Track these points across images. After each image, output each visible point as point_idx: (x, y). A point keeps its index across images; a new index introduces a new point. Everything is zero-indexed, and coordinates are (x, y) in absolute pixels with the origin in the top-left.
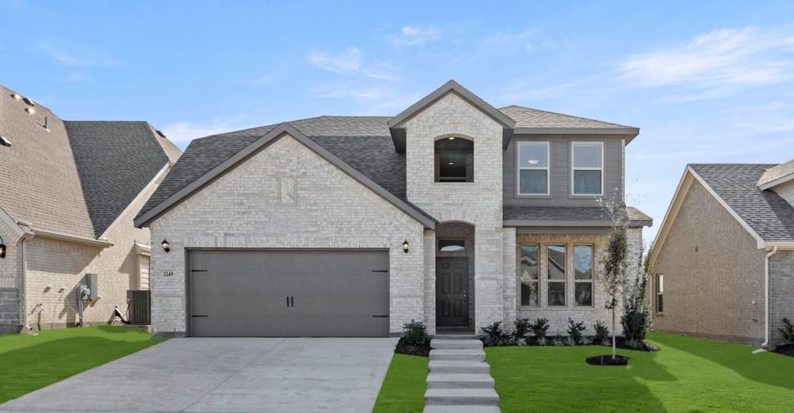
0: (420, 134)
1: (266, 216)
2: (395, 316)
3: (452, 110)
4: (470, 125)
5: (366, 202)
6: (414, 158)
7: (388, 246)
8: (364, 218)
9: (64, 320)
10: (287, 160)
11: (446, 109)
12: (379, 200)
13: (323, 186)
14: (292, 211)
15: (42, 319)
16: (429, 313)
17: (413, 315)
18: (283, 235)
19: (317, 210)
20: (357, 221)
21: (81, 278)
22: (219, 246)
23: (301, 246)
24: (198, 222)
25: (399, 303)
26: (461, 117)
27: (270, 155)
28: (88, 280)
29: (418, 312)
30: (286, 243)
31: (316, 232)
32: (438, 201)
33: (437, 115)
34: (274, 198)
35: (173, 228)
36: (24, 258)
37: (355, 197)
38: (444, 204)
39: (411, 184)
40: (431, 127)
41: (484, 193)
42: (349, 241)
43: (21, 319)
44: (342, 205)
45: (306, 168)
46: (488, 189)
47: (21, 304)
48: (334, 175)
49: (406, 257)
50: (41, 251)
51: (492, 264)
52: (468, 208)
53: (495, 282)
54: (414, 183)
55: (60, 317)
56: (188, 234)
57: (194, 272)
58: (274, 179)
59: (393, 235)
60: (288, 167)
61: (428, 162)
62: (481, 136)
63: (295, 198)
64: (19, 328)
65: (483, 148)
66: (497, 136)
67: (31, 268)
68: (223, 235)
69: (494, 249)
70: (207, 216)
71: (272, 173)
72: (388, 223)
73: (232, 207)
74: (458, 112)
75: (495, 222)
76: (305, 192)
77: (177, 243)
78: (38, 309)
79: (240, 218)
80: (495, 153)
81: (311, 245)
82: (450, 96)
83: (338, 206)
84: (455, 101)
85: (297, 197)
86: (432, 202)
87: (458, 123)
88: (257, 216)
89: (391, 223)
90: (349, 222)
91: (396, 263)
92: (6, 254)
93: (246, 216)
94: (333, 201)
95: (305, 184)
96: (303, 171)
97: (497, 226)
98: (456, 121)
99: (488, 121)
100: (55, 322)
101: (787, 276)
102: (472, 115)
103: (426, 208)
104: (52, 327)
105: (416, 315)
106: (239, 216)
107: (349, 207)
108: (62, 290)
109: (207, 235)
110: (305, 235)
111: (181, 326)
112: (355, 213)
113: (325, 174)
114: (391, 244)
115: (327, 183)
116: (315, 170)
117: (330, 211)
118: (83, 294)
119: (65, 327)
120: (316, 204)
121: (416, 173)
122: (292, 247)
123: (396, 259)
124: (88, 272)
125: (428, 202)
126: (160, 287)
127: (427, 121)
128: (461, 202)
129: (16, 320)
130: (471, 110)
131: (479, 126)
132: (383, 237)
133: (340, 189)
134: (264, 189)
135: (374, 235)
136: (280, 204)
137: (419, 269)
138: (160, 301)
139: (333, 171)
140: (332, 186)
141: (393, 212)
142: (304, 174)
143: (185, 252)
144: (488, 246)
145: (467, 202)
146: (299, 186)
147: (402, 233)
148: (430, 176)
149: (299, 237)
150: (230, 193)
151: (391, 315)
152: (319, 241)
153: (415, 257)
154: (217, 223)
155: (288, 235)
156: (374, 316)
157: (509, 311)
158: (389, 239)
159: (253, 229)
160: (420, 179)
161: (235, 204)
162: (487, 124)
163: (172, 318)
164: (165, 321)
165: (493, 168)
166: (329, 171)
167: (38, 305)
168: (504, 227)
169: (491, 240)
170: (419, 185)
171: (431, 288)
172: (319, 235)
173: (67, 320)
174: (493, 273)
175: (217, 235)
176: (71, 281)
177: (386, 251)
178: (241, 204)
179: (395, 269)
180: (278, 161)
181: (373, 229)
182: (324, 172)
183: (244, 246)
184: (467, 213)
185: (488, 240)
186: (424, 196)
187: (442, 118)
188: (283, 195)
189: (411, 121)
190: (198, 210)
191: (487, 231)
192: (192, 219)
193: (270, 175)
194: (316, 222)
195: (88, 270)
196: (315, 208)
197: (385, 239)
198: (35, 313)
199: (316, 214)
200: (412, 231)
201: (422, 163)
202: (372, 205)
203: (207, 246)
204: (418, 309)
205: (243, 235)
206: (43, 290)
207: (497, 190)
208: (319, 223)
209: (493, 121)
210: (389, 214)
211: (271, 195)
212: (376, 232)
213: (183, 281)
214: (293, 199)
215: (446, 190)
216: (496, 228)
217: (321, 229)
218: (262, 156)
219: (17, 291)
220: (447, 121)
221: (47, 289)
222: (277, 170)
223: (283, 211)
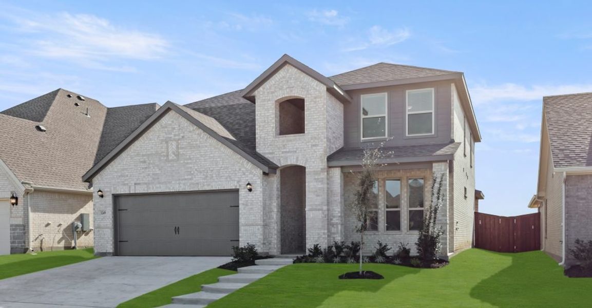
0: (265, 99)
1: (160, 169)
2: (243, 240)
3: (289, 78)
4: (302, 88)
5: (224, 155)
6: (261, 118)
7: (238, 188)
8: (222, 167)
9: (62, 244)
10: (172, 128)
11: (284, 77)
12: (232, 153)
13: (195, 145)
14: (175, 165)
15: (43, 244)
16: (272, 237)
17: (255, 239)
18: (170, 183)
19: (191, 163)
20: (217, 170)
21: (77, 216)
22: (131, 192)
23: (181, 190)
24: (119, 177)
25: (245, 230)
26: (295, 82)
27: (161, 126)
28: (81, 218)
29: (259, 237)
30: (171, 188)
31: (191, 179)
32: (278, 150)
33: (277, 83)
34: (164, 156)
35: (105, 181)
36: (29, 205)
37: (215, 152)
38: (283, 152)
39: (259, 138)
40: (272, 93)
41: (312, 141)
42: (212, 184)
43: (26, 244)
44: (207, 158)
45: (184, 133)
46: (315, 138)
47: (26, 234)
48: (202, 136)
49: (250, 195)
50: (42, 200)
51: (318, 198)
52: (300, 154)
53: (321, 212)
54: (261, 138)
55: (59, 242)
56: (114, 185)
57: (120, 211)
58: (164, 143)
59: (242, 179)
60: (173, 133)
61: (271, 120)
62: (310, 96)
63: (177, 155)
64: (25, 250)
65: (312, 105)
66: (323, 94)
67: (34, 211)
68: (133, 184)
69: (320, 186)
70: (125, 172)
71: (162, 138)
72: (237, 169)
73: (139, 164)
74: (292, 79)
75: (320, 164)
76: (183, 150)
77: (107, 191)
78: (40, 238)
79: (143, 172)
80: (321, 108)
81: (188, 189)
82: (287, 67)
83: (205, 159)
84: (290, 70)
85: (178, 154)
86: (274, 151)
87: (293, 87)
88: (154, 170)
89: (240, 170)
90: (212, 170)
91: (244, 200)
92: (18, 203)
93: (147, 170)
94: (201, 156)
95: (183, 145)
96: (182, 135)
97: (322, 167)
98: (291, 86)
99: (315, 83)
100: (54, 246)
101: (582, 199)
102: (303, 80)
103: (270, 156)
104: (52, 249)
105: (257, 239)
106: (143, 170)
107: (212, 159)
108: (60, 225)
109: (125, 185)
110: (184, 182)
111: (110, 248)
112: (216, 163)
113: (196, 136)
114: (240, 186)
115: (197, 143)
116: (190, 134)
117: (200, 163)
118: (77, 227)
119: (63, 249)
120: (190, 159)
121: (262, 130)
122: (175, 191)
123: (244, 196)
124: (82, 212)
125: (271, 151)
126: (99, 222)
127: (270, 88)
128: (295, 150)
129: (23, 244)
130: (302, 76)
131: (308, 88)
132: (234, 180)
133: (206, 146)
134: (158, 150)
135: (229, 179)
136: (168, 161)
137: (260, 204)
138: (99, 231)
139: (201, 134)
140: (201, 145)
141: (242, 161)
142: (183, 137)
143: (112, 198)
144: (315, 184)
145: (300, 149)
146: (179, 146)
147: (247, 177)
148: (272, 131)
149: (179, 184)
150: (138, 155)
151: (240, 239)
152: (192, 186)
153: (257, 194)
154: (131, 176)
155: (173, 182)
156: (231, 241)
157: (335, 236)
158: (238, 182)
159: (151, 179)
160: (265, 134)
161: (142, 162)
162: (314, 86)
163: (106, 243)
164: (101, 245)
165: (319, 120)
166: (198, 134)
167: (40, 235)
168: (330, 167)
169: (318, 179)
170: (264, 139)
171: (273, 218)
172: (193, 181)
173: (65, 245)
174: (319, 205)
175: (130, 184)
176: (68, 219)
177: (236, 191)
178: (144, 162)
179: (243, 204)
180: (166, 129)
181: (227, 175)
182: (195, 134)
183: (146, 192)
184: (300, 158)
185: (315, 179)
186: (268, 147)
187: (281, 85)
188: (169, 153)
189: (259, 90)
190: (119, 168)
191: (314, 171)
192: (116, 174)
193: (162, 140)
194: (191, 172)
195: (82, 211)
196: (190, 161)
197: (236, 182)
198: (38, 240)
199: (190, 166)
200: (254, 175)
201: (267, 121)
202: (227, 157)
203: (124, 193)
204: (259, 234)
205: (146, 184)
206: (44, 225)
207: (322, 138)
208: (192, 172)
209: (319, 83)
210: (239, 163)
211: (162, 154)
212: (230, 177)
213: (111, 217)
214: (176, 156)
215: (283, 141)
216: (322, 169)
217: (193, 176)
218: (157, 126)
219: (24, 226)
220: (285, 87)
221: (48, 225)
222: (166, 136)
223: (170, 165)
